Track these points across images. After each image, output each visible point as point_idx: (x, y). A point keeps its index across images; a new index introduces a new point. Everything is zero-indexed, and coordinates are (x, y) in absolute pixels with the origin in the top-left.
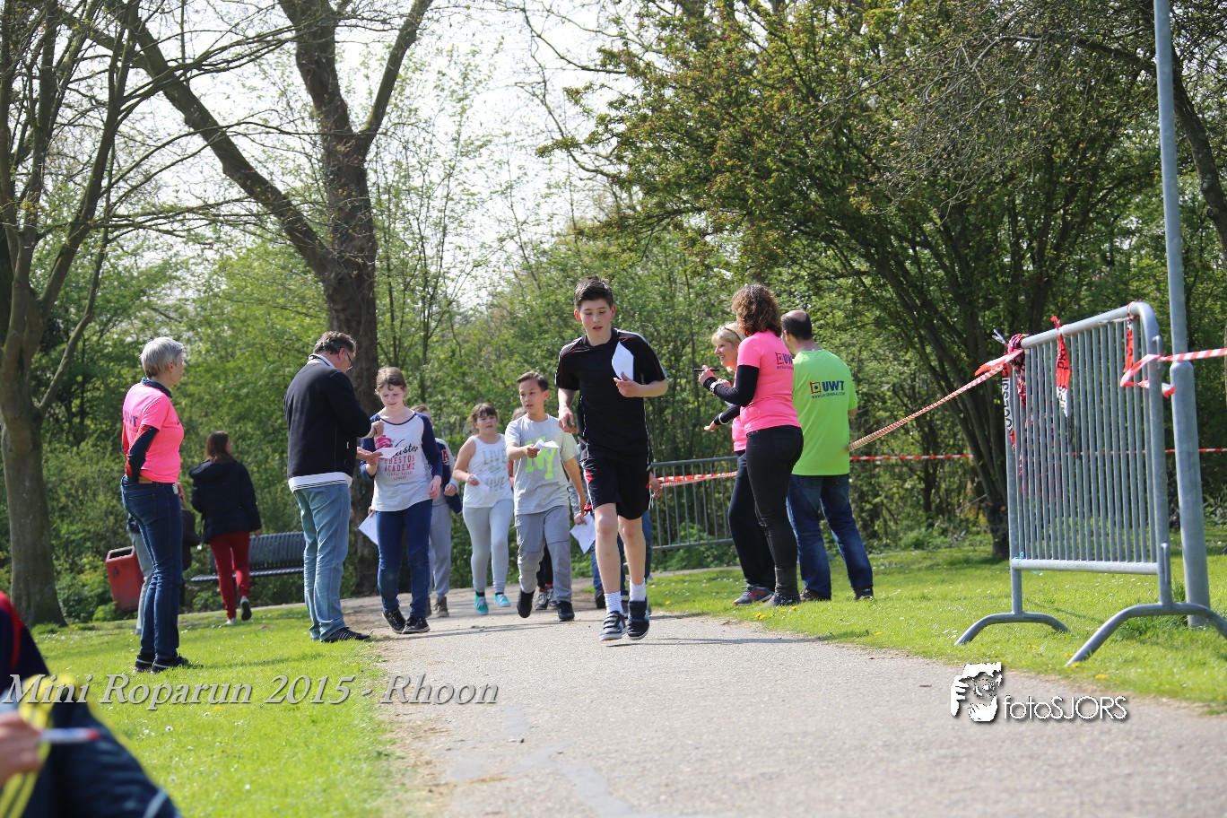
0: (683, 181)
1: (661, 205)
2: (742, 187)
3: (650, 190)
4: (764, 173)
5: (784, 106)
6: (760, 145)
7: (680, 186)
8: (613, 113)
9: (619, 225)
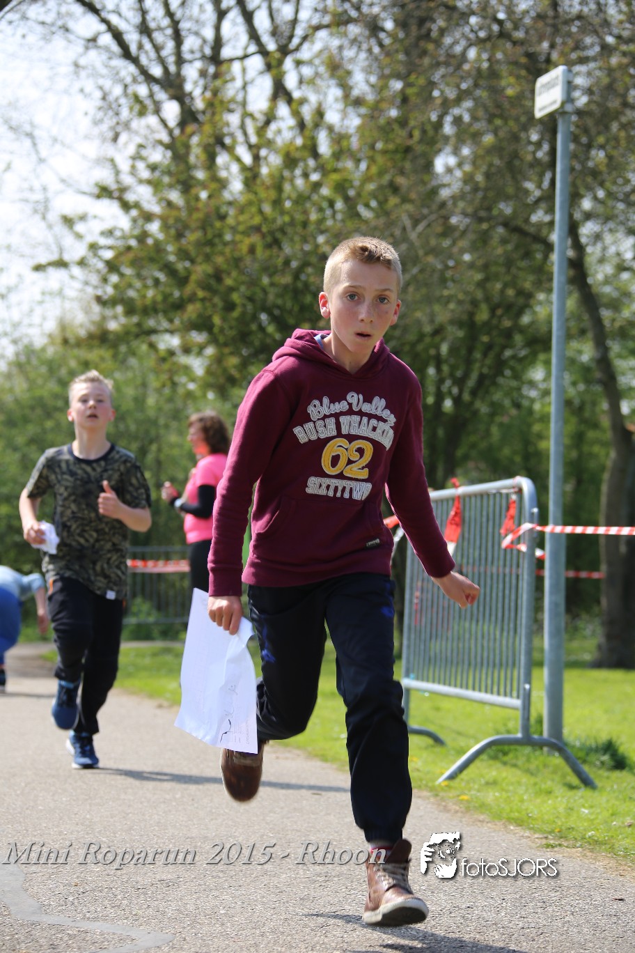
0: (160, 307)
1: (139, 325)
2: (210, 317)
3: (130, 311)
4: (230, 307)
5: (252, 250)
6: (229, 282)
7: (156, 311)
8: (103, 241)
9: (101, 338)
